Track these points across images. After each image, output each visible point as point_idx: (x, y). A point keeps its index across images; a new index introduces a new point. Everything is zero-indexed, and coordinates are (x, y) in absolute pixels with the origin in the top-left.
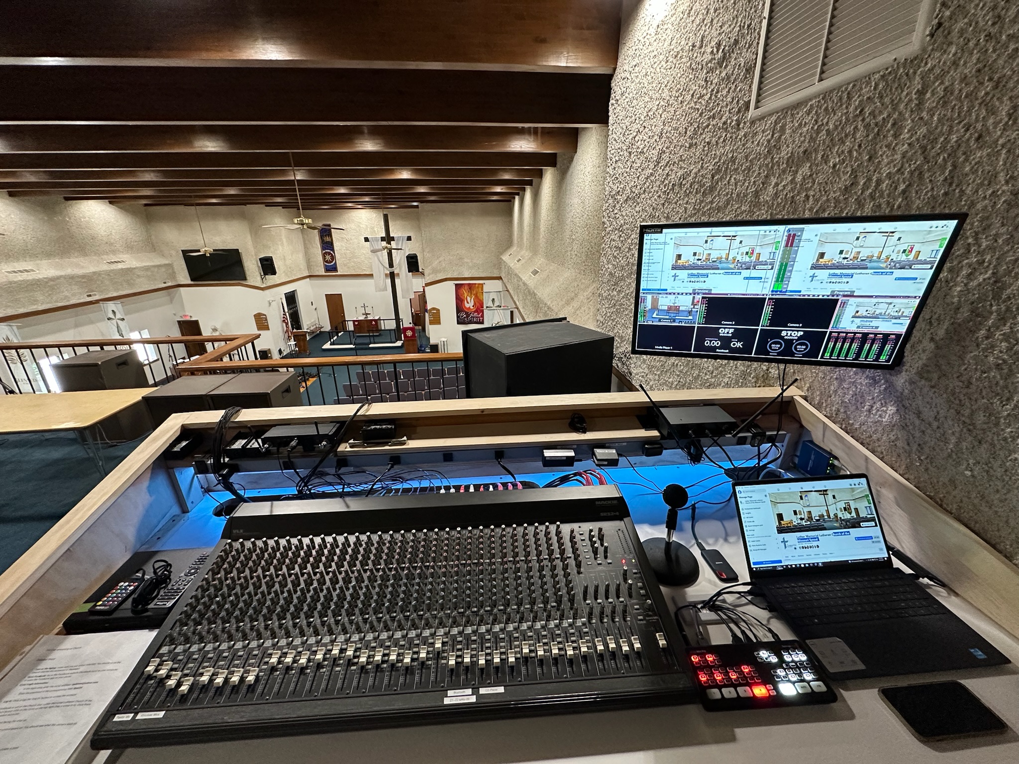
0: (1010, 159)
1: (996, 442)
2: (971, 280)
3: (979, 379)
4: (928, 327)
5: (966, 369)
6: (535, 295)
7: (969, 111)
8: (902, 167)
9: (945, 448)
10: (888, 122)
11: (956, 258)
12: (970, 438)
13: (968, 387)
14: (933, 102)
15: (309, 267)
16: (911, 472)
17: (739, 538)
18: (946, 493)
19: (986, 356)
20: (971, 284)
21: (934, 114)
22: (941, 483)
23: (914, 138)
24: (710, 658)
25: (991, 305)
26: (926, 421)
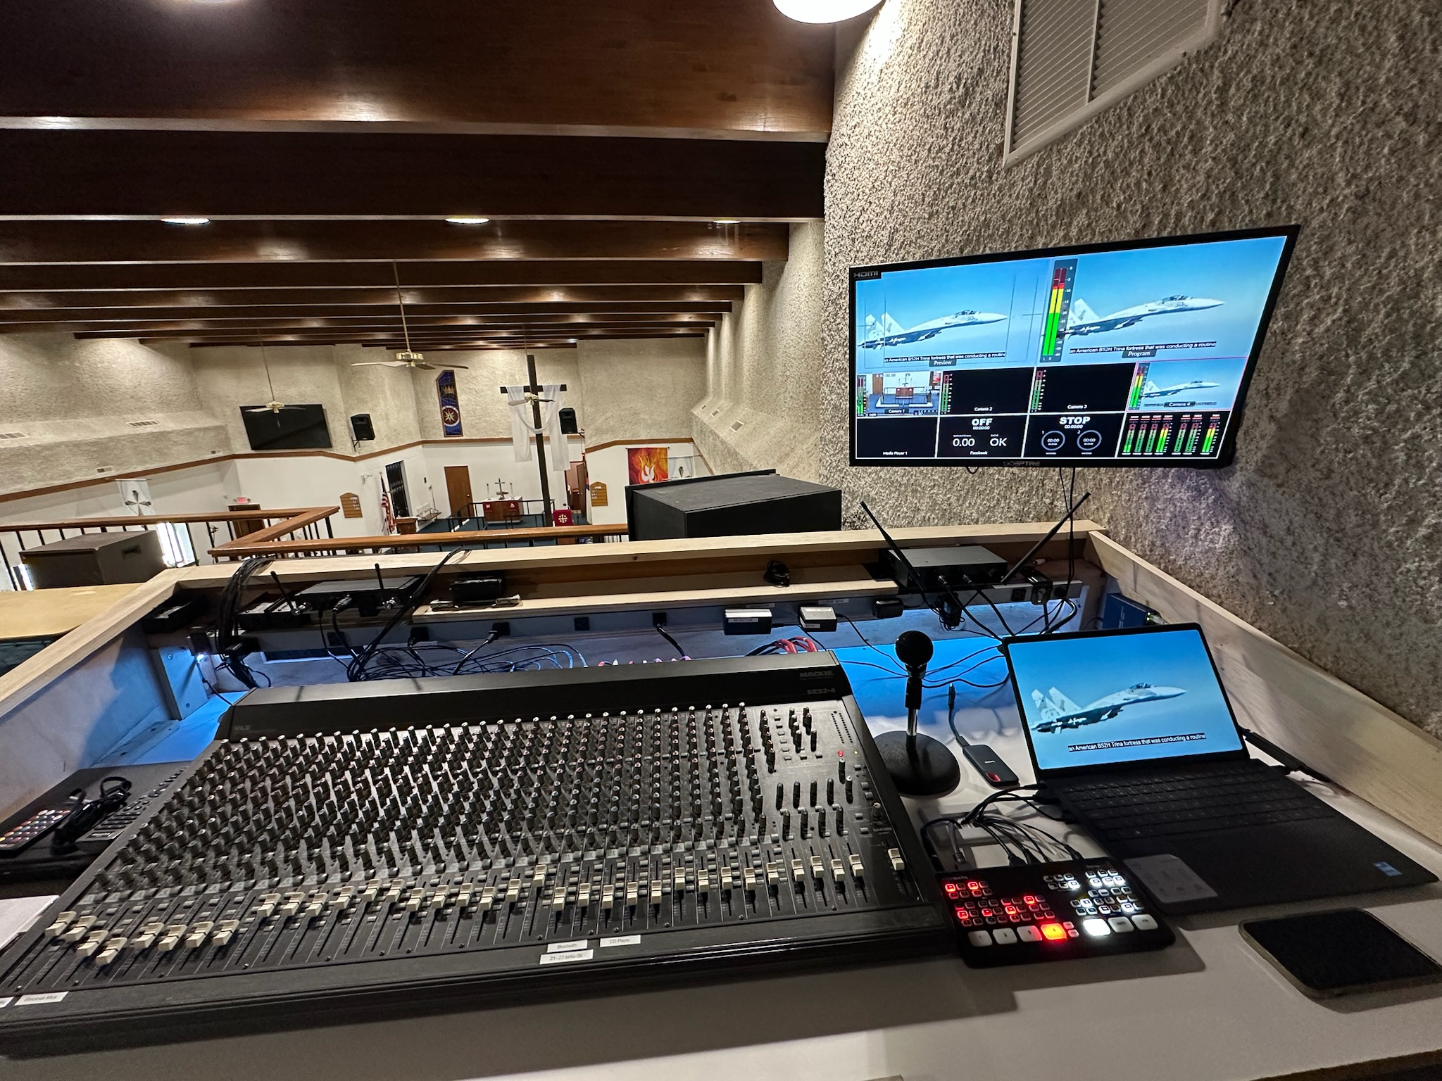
0: (1349, 153)
1: (1378, 551)
2: (1316, 326)
3: (1344, 462)
4: (1264, 402)
5: (1323, 452)
6: (736, 454)
7: (1288, 101)
8: (1207, 190)
9: (1306, 572)
10: (1184, 135)
11: (1292, 299)
12: (1341, 551)
13: (1328, 477)
14: (1240, 98)
15: (422, 428)
16: (1263, 617)
17: (1019, 731)
18: (1316, 640)
19: (1349, 428)
20: (1317, 330)
21: (1242, 114)
22: (1306, 627)
23: (1219, 150)
24: (974, 887)
25: (1347, 356)
26: (1277, 538)
